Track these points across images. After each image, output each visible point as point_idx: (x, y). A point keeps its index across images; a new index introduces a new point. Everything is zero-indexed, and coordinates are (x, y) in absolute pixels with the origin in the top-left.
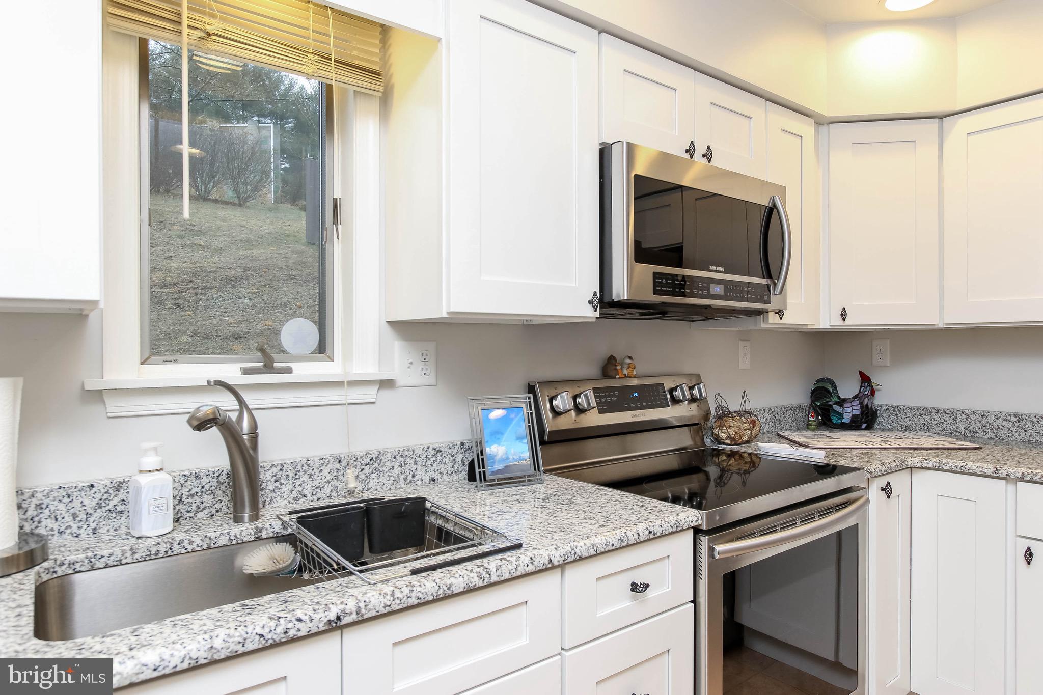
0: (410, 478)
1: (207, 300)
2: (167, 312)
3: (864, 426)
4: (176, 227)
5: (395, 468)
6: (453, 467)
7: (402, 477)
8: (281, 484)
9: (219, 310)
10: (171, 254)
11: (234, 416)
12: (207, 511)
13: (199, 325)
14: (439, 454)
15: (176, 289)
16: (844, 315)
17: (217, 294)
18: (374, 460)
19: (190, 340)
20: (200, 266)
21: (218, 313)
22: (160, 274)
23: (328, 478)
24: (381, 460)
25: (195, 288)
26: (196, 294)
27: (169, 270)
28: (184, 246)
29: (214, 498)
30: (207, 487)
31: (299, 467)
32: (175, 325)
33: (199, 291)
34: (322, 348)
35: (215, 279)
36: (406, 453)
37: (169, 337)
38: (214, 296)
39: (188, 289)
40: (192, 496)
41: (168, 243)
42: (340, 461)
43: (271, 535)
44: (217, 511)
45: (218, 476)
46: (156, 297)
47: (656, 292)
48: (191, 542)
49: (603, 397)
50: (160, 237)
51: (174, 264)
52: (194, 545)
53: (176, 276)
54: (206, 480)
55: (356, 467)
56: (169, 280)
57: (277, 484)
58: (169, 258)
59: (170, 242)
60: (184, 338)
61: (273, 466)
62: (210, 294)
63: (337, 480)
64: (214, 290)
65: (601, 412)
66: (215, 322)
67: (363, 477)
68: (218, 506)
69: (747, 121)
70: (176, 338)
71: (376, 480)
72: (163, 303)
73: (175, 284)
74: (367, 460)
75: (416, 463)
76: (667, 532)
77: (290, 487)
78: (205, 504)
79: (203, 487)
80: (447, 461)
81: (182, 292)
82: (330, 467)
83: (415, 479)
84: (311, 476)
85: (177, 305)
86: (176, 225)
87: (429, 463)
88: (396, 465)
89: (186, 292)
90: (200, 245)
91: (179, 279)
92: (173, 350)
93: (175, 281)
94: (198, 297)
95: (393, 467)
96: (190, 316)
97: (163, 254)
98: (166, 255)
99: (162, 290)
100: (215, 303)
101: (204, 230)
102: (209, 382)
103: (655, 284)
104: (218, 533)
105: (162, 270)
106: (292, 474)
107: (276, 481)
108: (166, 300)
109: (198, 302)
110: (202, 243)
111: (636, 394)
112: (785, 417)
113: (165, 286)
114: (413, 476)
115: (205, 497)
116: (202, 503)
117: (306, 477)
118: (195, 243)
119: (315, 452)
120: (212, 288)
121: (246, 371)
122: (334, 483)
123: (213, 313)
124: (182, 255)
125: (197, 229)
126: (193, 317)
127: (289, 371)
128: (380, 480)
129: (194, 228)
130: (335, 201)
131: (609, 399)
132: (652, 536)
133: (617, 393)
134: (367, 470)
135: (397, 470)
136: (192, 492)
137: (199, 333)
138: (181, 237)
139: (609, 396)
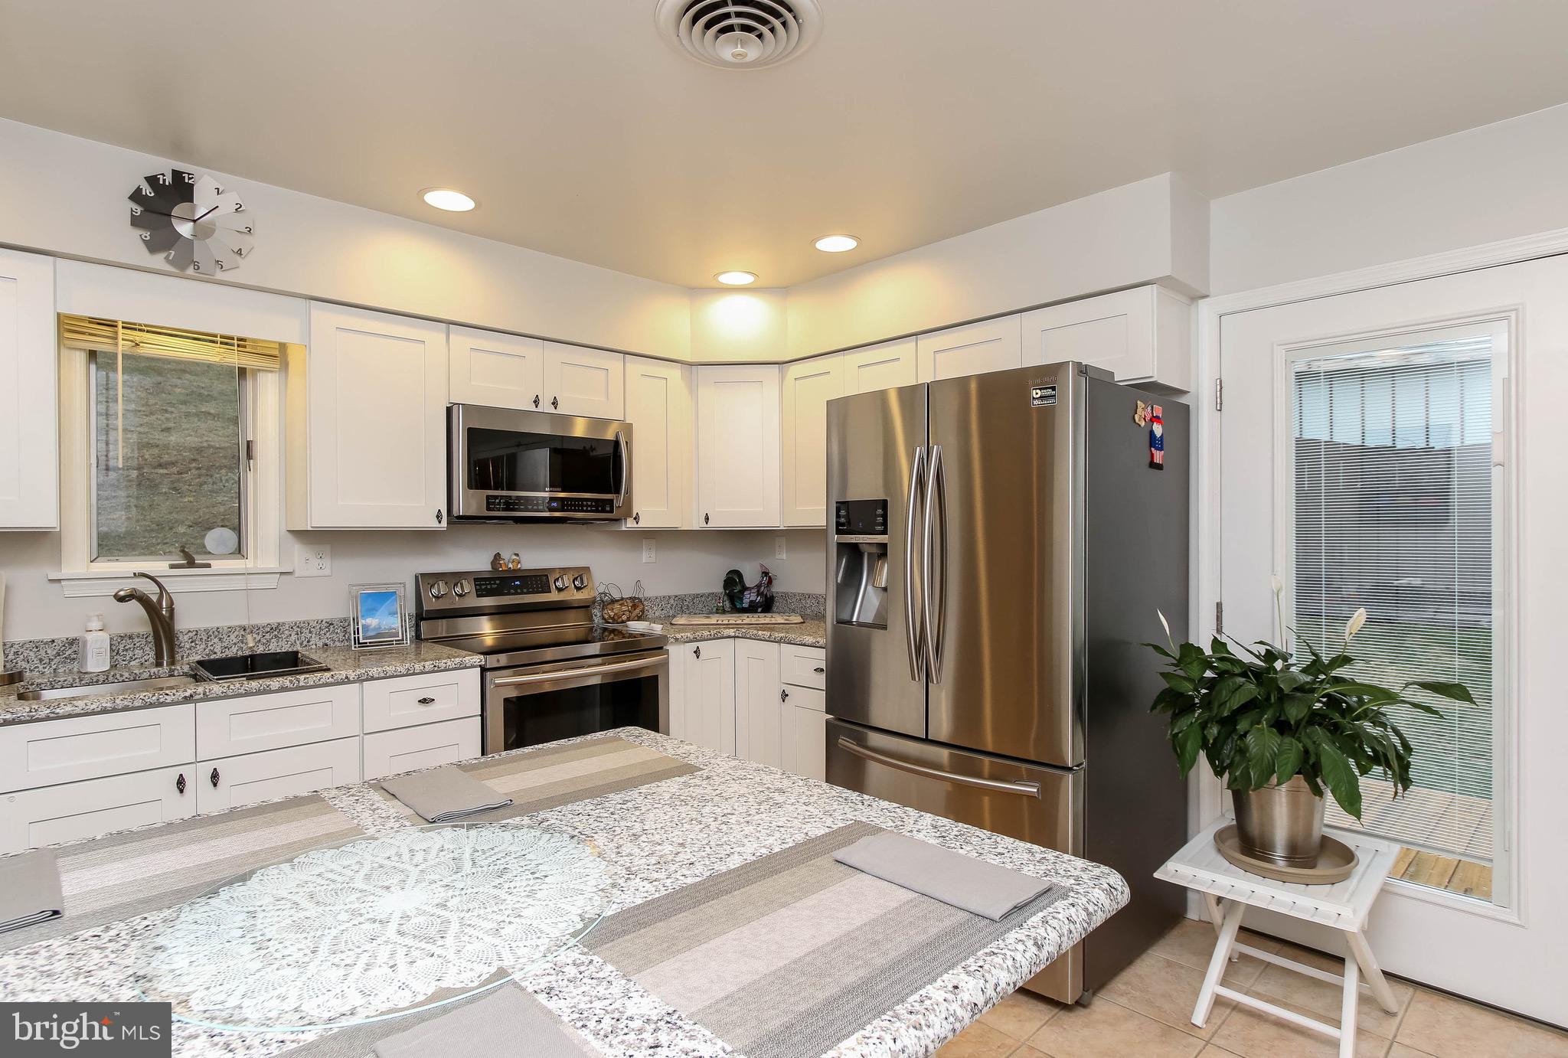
0: (305, 643)
1: (214, 483)
2: (161, 498)
3: (760, 610)
4: (178, 390)
5: (293, 635)
6: (344, 636)
7: (298, 642)
8: (196, 644)
9: (229, 495)
10: (171, 425)
11: (154, 598)
12: (137, 661)
13: (201, 513)
14: (331, 626)
15: (175, 469)
16: (707, 519)
17: (227, 475)
18: (276, 629)
19: (189, 531)
20: (207, 441)
21: (226, 499)
22: (156, 451)
23: (234, 641)
24: (280, 630)
25: (199, 468)
26: (200, 476)
27: (166, 446)
28: (188, 415)
29: (144, 652)
30: (138, 645)
31: (211, 633)
32: (170, 513)
33: (203, 471)
34: (239, 551)
35: (225, 457)
36: (302, 625)
37: (163, 528)
38: (223, 478)
39: (190, 470)
40: (127, 650)
41: (166, 411)
42: (244, 630)
43: (182, 674)
44: (146, 661)
45: (146, 638)
46: (148, 479)
47: (488, 509)
48: (121, 676)
49: (483, 584)
50: (156, 404)
51: (173, 438)
52: (124, 678)
53: (175, 453)
54: (137, 640)
55: (258, 634)
56: (166, 458)
57: (193, 644)
58: (168, 430)
59: (169, 409)
60: (181, 529)
61: (189, 631)
62: (218, 475)
63: (242, 643)
64: (223, 471)
65: (478, 596)
66: (222, 509)
67: (265, 641)
68: (146, 658)
69: (604, 372)
70: (171, 529)
71: (275, 643)
72: (156, 486)
73: (173, 464)
74: (269, 629)
75: (310, 632)
76: (451, 667)
77: (203, 646)
78: (136, 656)
79: (135, 645)
80: (339, 631)
81: (181, 474)
82: (236, 633)
83: (311, 643)
84: (220, 639)
85: (175, 489)
86: (179, 388)
87: (322, 632)
88: (293, 634)
89: (187, 473)
90: (209, 413)
91: (180, 457)
92: (167, 543)
93: (173, 459)
94: (203, 479)
95: (291, 635)
96: (191, 502)
97: (160, 425)
98: (163, 426)
99: (156, 471)
100: (224, 486)
101: (215, 394)
102: (135, 574)
103: (488, 503)
104: (141, 671)
105: (158, 446)
106: (205, 638)
107: (192, 642)
108: (160, 483)
109: (201, 485)
110: (212, 411)
111: (518, 583)
112: (694, 603)
113: (160, 466)
114: (308, 642)
115: (137, 651)
116: (134, 655)
117: (216, 640)
118: (203, 410)
119: (223, 623)
120: (221, 468)
121: (172, 567)
122: (241, 645)
123: (220, 499)
124: (185, 426)
125: (206, 393)
126: (195, 503)
127: (208, 566)
128: (280, 644)
129: (203, 391)
130: (248, 442)
131: (489, 587)
132: (436, 669)
133: (498, 582)
134: (268, 636)
135: (294, 637)
136: (126, 648)
137: (200, 522)
138: (184, 403)
139: (486, 584)
